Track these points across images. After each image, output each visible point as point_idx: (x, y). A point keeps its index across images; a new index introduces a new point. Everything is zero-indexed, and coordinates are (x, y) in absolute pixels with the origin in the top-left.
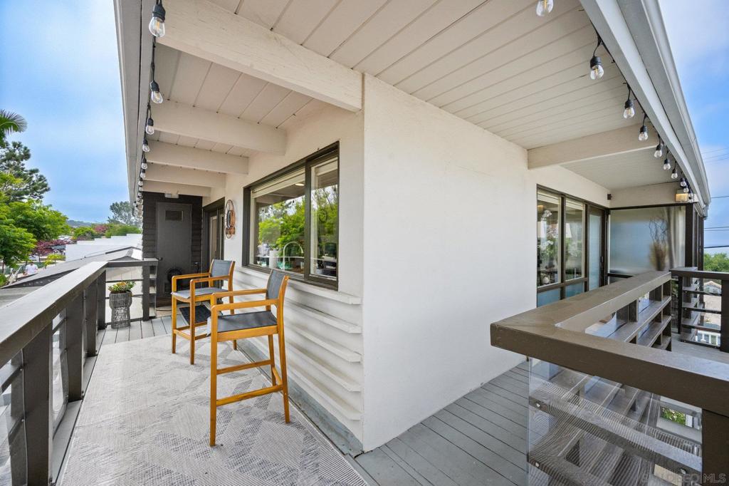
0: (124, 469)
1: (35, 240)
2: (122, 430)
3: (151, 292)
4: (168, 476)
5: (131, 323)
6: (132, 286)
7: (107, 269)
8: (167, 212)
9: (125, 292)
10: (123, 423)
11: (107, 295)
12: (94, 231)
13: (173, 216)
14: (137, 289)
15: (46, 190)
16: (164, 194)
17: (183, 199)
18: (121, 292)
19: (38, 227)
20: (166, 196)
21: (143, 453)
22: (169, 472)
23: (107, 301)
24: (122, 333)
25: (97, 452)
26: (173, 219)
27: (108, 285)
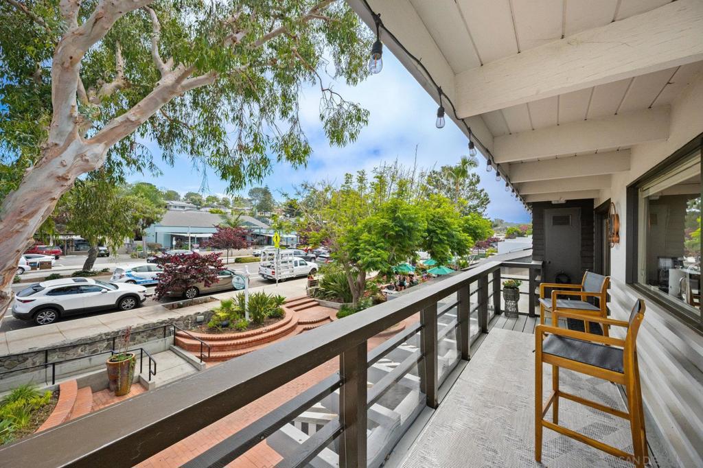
0: (472, 424)
1: (472, 241)
2: (480, 397)
3: (536, 293)
4: (494, 454)
5: (520, 316)
6: (519, 285)
7: (501, 268)
8: (554, 218)
9: (513, 288)
10: (484, 392)
11: (502, 288)
12: (519, 230)
13: (561, 221)
14: (524, 287)
15: (489, 202)
16: (551, 202)
17: (570, 203)
18: (511, 288)
19: (475, 232)
20: (553, 203)
21: (486, 423)
22: (495, 452)
23: (502, 293)
24: (510, 322)
25: (462, 402)
26: (561, 224)
27: (502, 280)
